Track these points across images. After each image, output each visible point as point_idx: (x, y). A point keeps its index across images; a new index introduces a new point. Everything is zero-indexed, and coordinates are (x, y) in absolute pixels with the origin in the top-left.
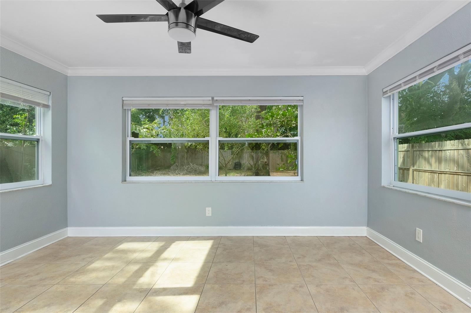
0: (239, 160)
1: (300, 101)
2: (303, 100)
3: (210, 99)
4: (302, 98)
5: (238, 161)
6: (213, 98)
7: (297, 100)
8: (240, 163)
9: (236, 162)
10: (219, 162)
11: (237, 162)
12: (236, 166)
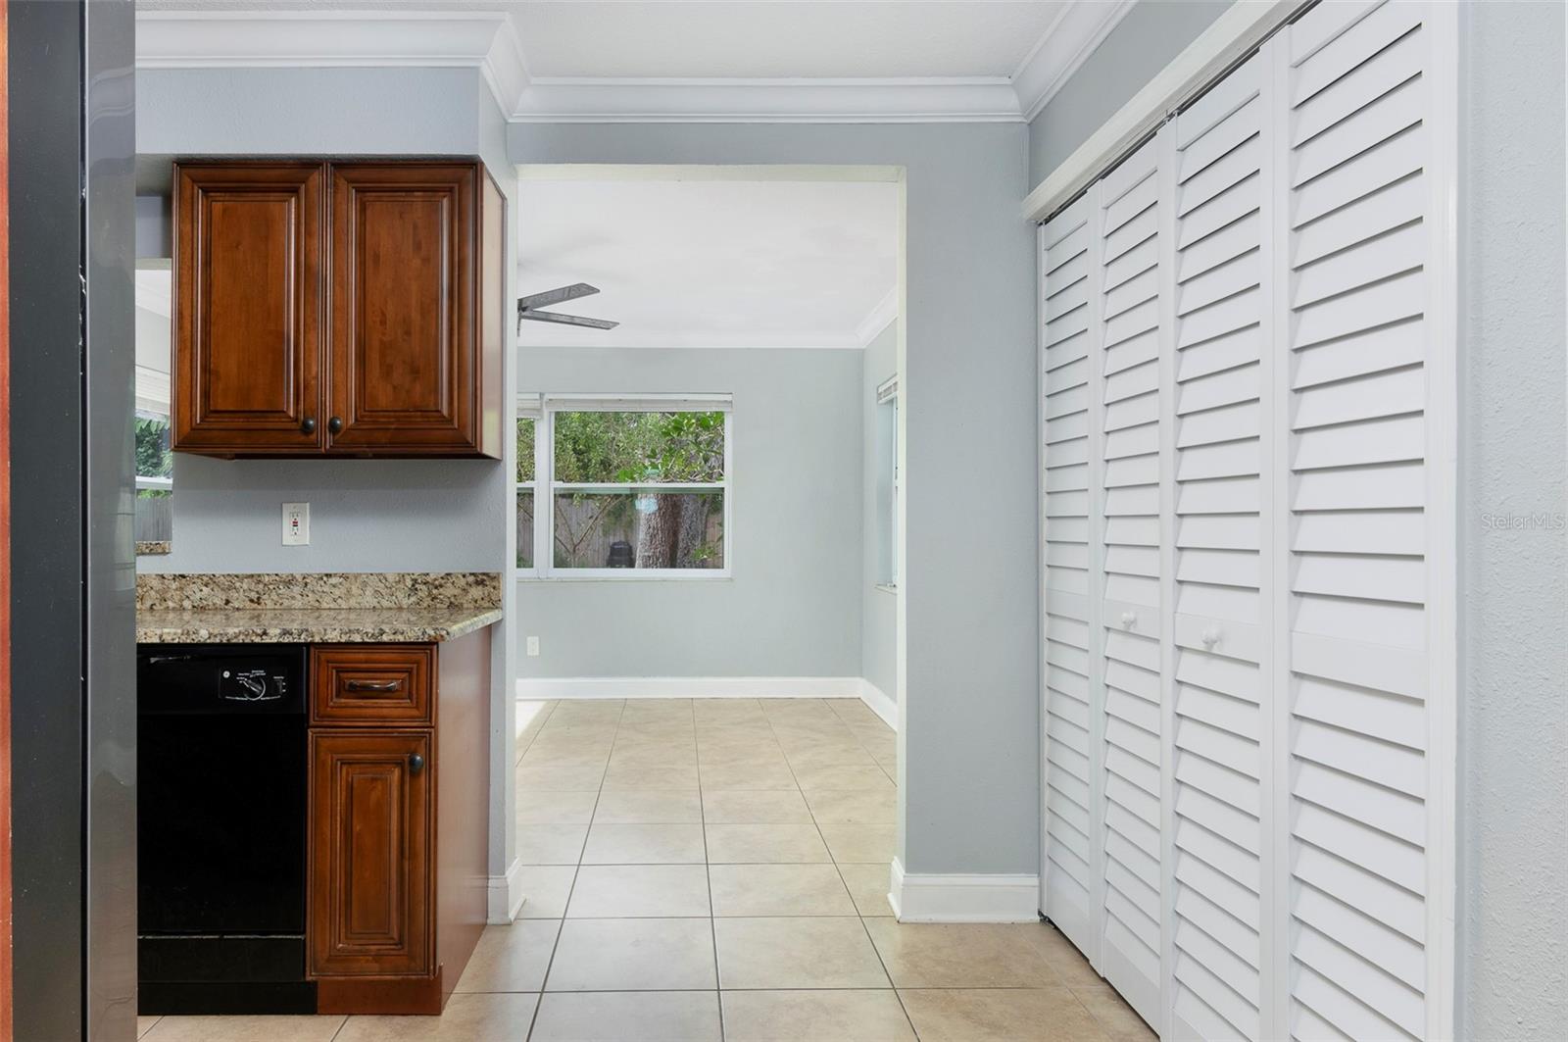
0: (626, 536)
1: (726, 404)
2: (731, 402)
3: (537, 396)
4: (728, 398)
5: (623, 539)
6: (542, 395)
7: (719, 402)
8: (631, 548)
9: (615, 544)
10: (555, 537)
11: (620, 543)
12: (616, 558)
